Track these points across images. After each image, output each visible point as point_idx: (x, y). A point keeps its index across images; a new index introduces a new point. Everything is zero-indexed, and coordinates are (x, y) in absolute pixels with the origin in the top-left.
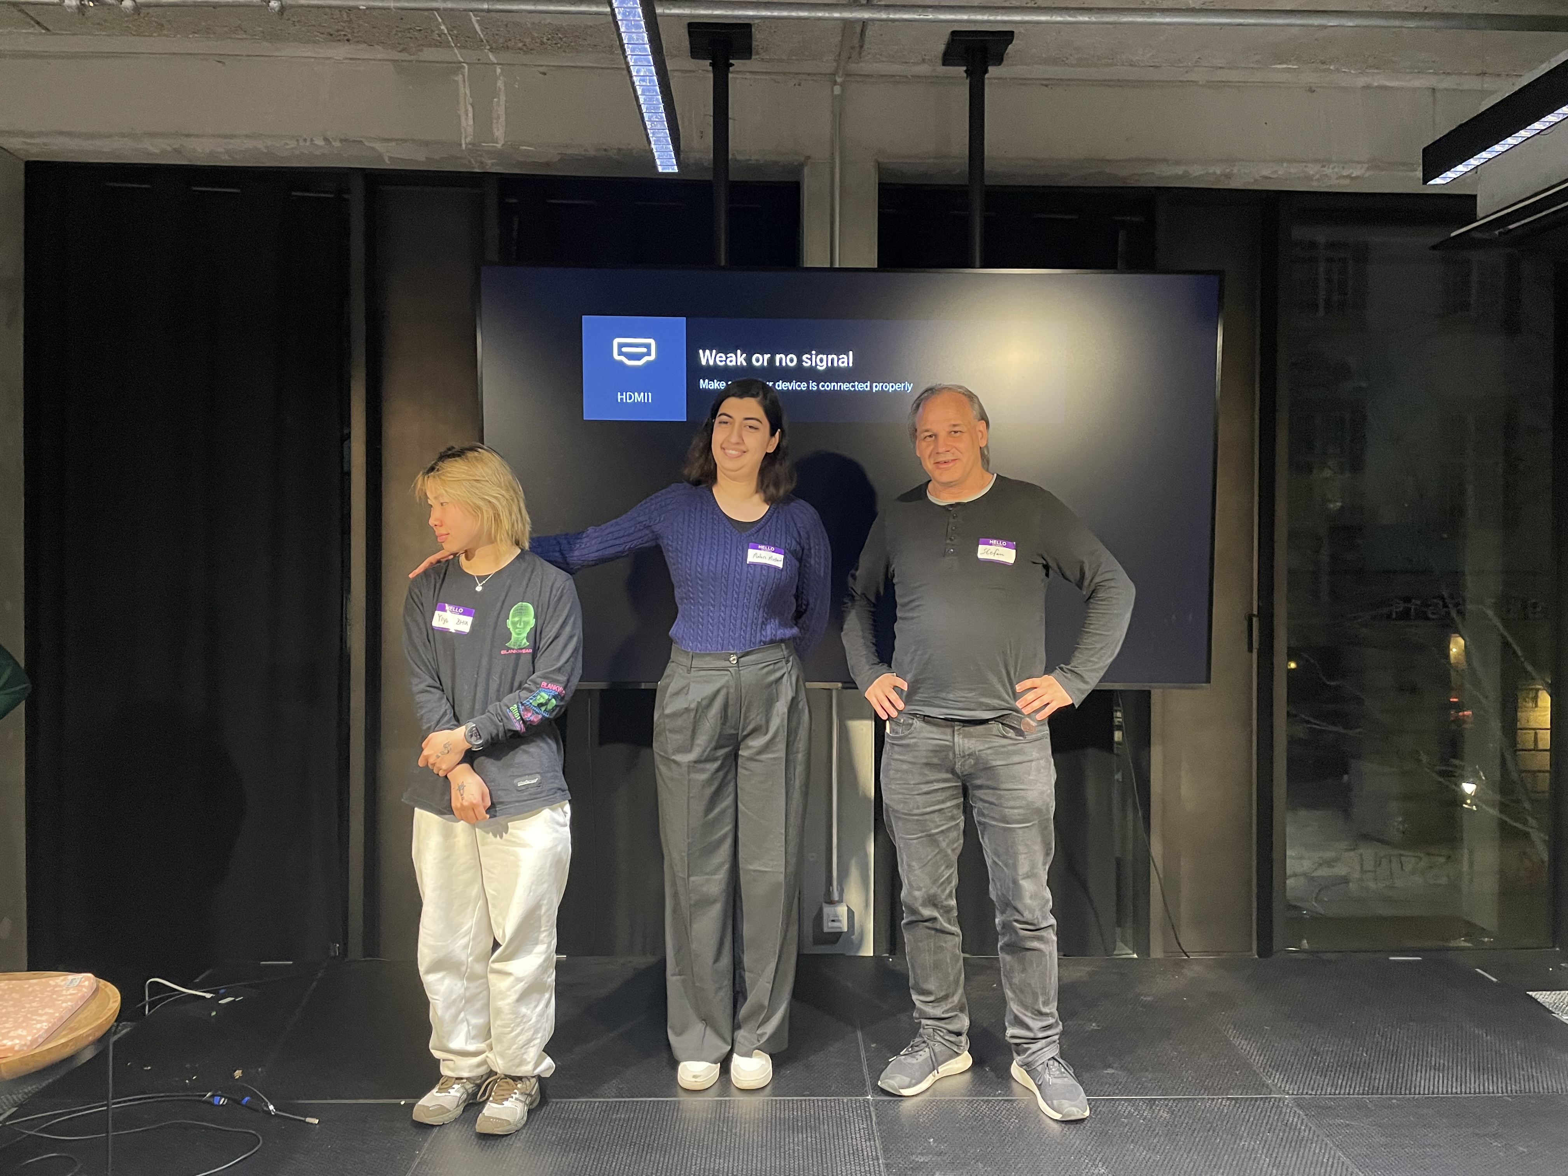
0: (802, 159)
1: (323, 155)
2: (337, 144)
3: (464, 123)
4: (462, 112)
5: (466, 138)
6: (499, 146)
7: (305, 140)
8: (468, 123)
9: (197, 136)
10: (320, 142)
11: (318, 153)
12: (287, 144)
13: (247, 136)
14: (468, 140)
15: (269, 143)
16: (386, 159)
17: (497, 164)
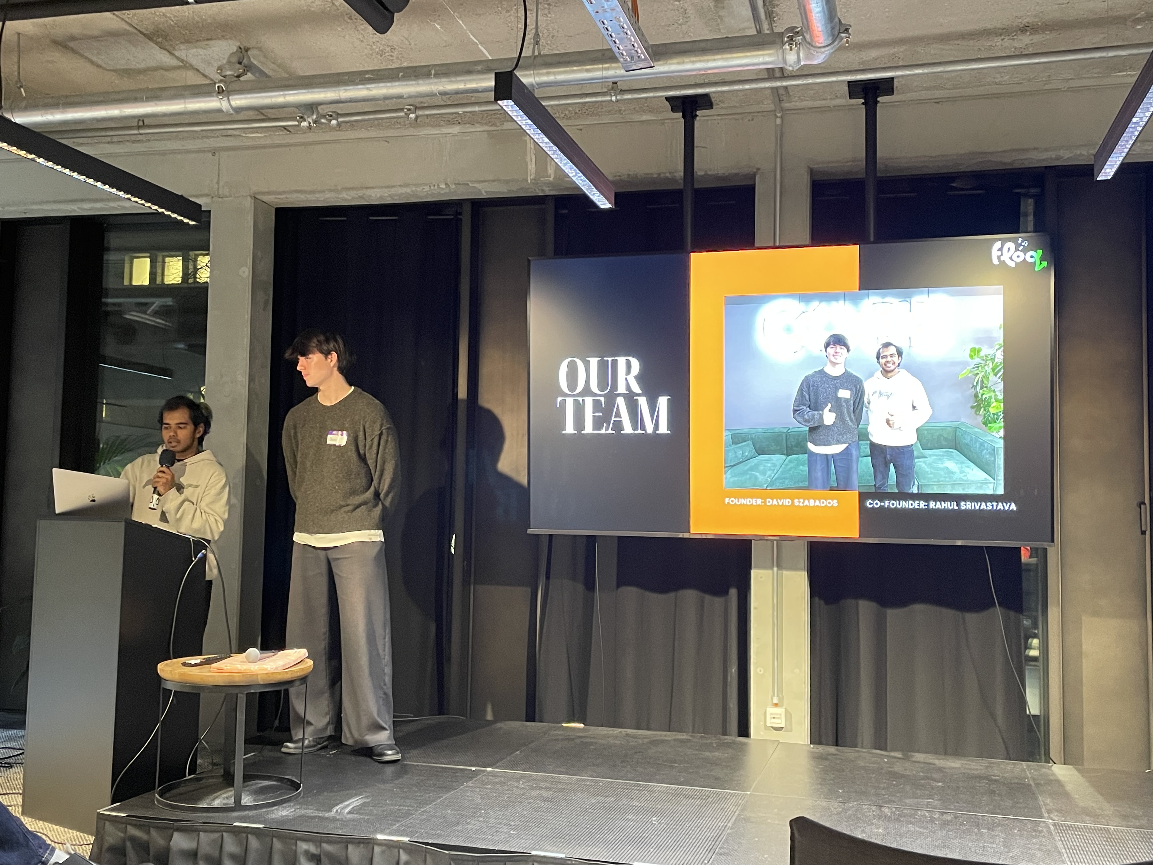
0: (755, 170)
1: (446, 193)
2: (454, 186)
3: (530, 167)
4: (528, 159)
5: (531, 175)
6: (551, 179)
7: (434, 186)
8: (532, 167)
9: (373, 188)
10: (443, 186)
11: (442, 192)
12: (424, 189)
13: (400, 186)
14: (532, 177)
15: (414, 189)
16: (483, 192)
17: (550, 190)
